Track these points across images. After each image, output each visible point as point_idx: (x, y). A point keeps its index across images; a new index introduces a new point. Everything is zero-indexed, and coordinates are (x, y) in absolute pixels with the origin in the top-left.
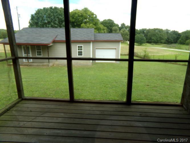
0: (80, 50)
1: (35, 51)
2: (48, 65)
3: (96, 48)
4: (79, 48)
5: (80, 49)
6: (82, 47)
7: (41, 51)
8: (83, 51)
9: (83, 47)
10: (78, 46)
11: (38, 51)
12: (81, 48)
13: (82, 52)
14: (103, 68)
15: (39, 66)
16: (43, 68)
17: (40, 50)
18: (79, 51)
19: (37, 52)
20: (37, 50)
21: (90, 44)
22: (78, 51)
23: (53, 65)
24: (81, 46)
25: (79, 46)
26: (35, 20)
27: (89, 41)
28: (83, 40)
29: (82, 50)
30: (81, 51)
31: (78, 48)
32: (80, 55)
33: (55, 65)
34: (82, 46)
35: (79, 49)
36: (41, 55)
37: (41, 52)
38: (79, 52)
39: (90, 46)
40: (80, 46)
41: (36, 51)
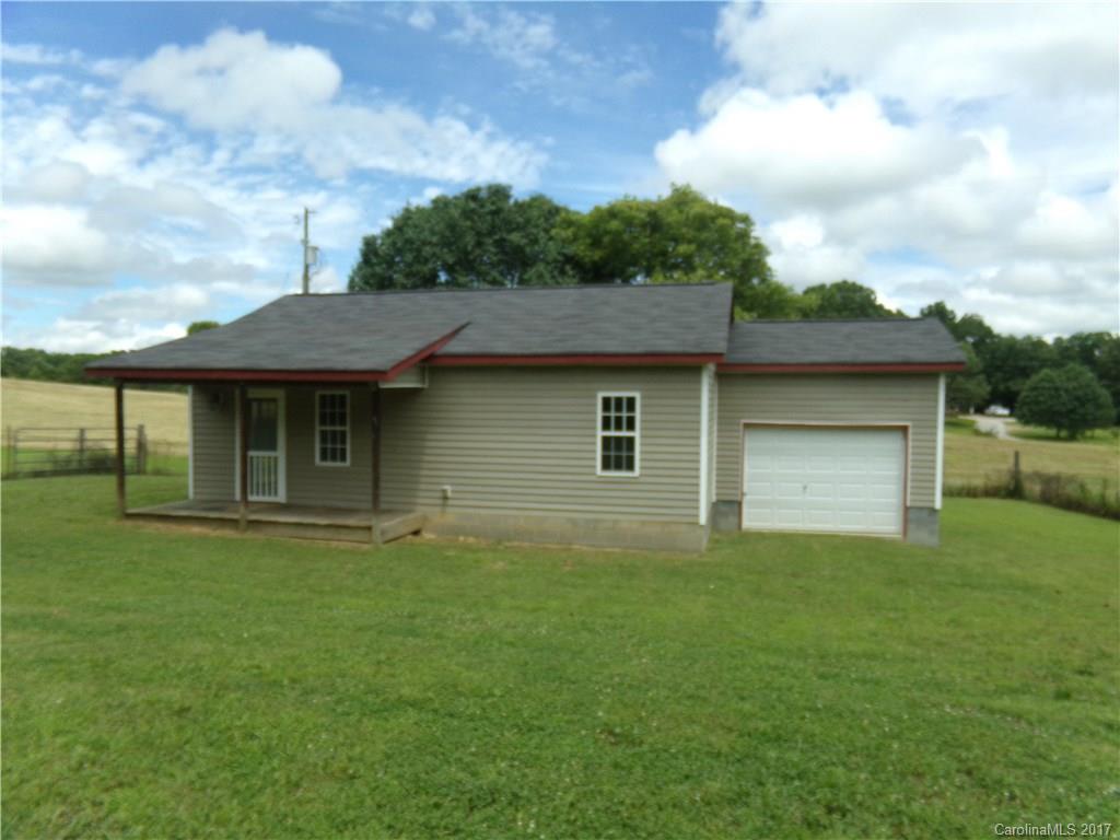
0: (619, 427)
1: (312, 428)
2: (369, 528)
3: (747, 426)
4: (613, 414)
5: (619, 421)
6: (631, 402)
7: (348, 428)
8: (636, 434)
9: (643, 406)
10: (601, 395)
11: (328, 428)
12: (625, 414)
13: (631, 441)
14: (795, 575)
15: (310, 533)
16: (334, 544)
17: (343, 422)
18: (613, 433)
19: (324, 435)
20: (323, 422)
21: (699, 382)
22: (600, 433)
23: (416, 533)
24: (625, 394)
25: (613, 394)
26: (379, 264)
27: (689, 361)
28: (639, 349)
29: (631, 425)
30: (624, 433)
31: (600, 414)
32: (618, 467)
33: (427, 536)
34: (637, 395)
35: (606, 424)
36: (343, 459)
37: (343, 434)
38: (606, 440)
39: (699, 398)
40: (619, 401)
41: (318, 428)
